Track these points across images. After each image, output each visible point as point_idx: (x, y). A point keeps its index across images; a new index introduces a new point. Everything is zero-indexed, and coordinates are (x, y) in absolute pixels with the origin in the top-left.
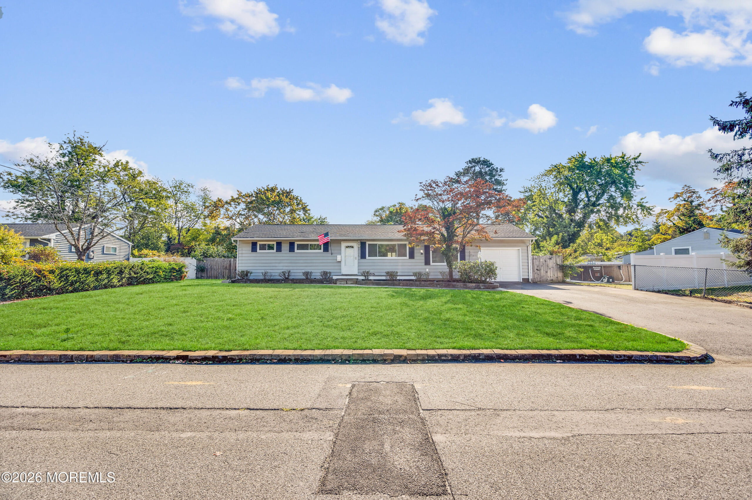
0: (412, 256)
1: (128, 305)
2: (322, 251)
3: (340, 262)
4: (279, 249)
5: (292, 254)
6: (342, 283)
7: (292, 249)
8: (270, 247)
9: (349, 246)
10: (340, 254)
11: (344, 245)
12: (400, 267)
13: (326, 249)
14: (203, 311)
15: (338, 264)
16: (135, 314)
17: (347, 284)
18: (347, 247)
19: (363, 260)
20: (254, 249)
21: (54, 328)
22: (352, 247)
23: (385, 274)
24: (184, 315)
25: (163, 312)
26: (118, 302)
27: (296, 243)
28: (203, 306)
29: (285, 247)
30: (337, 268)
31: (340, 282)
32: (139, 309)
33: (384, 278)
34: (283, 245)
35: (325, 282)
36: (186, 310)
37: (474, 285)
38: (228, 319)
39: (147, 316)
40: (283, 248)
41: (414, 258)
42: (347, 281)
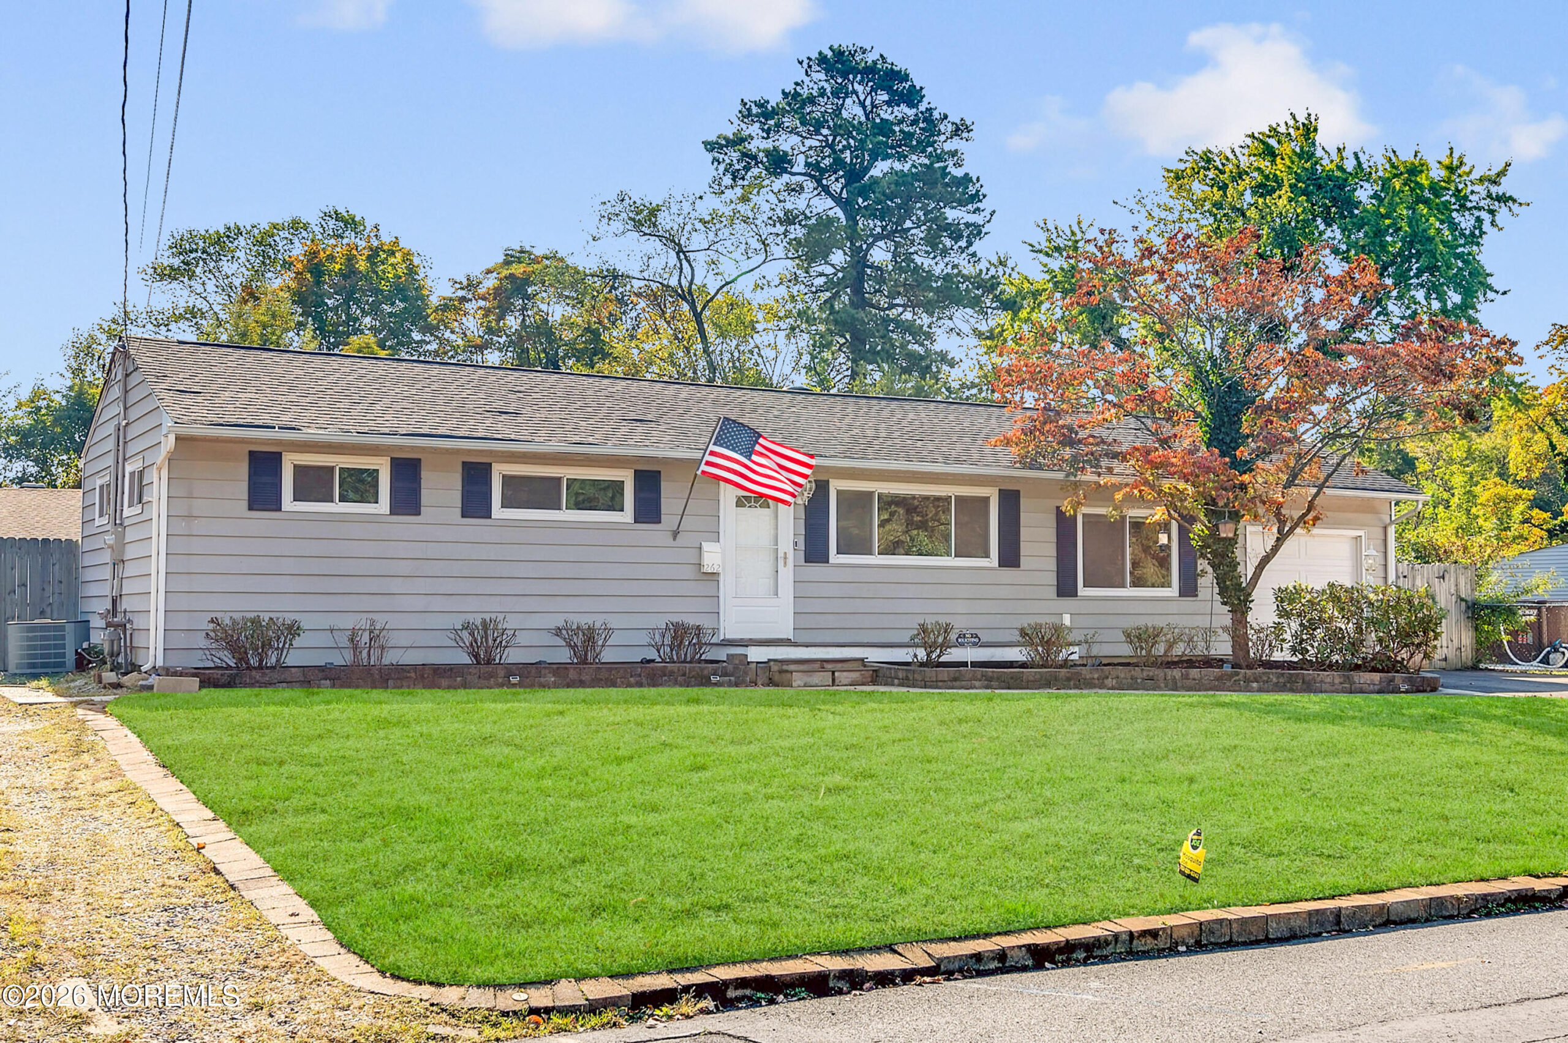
1: (518, 747)
2: (627, 515)
5: (476, 528)
10: (715, 534)
12: (960, 607)
13: (649, 510)
14: (754, 766)
16: (540, 777)
19: (816, 571)
21: (291, 821)
23: (905, 638)
24: (695, 777)
25: (628, 767)
26: (487, 740)
27: (498, 471)
28: (754, 749)
29: (441, 488)
32: (555, 762)
34: (427, 477)
36: (700, 760)
38: (830, 790)
39: (578, 783)
40: (427, 496)
41: (1019, 566)
42: (833, 672)
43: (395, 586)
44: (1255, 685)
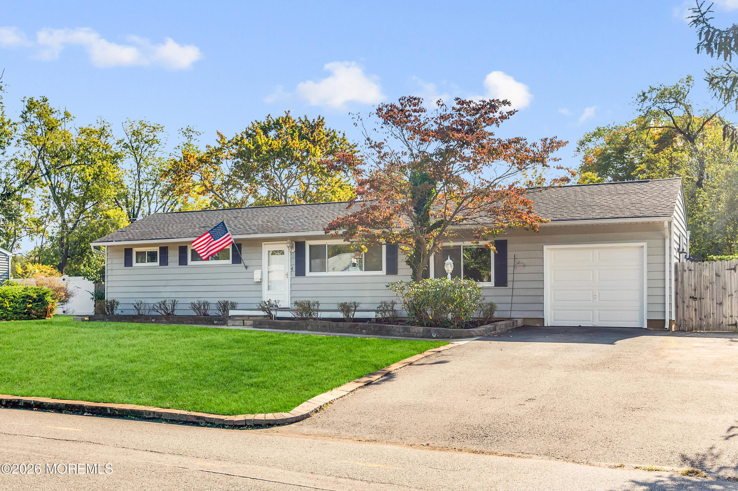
0: (392, 270)
2: (230, 261)
3: (260, 283)
4: (164, 262)
5: (183, 268)
6: (237, 323)
7: (183, 261)
8: (152, 257)
9: (276, 251)
10: (260, 266)
11: (267, 248)
12: (367, 293)
13: (237, 259)
15: (257, 288)
17: (244, 325)
18: (274, 253)
19: (300, 279)
20: (128, 263)
22: (282, 253)
23: (335, 307)
27: (189, 248)
29: (173, 256)
30: (253, 294)
31: (233, 322)
33: (289, 314)
34: (170, 252)
35: (215, 322)
37: (421, 329)
40: (170, 259)
41: (397, 274)
42: (244, 321)
43: (161, 289)
44: (364, 331)
